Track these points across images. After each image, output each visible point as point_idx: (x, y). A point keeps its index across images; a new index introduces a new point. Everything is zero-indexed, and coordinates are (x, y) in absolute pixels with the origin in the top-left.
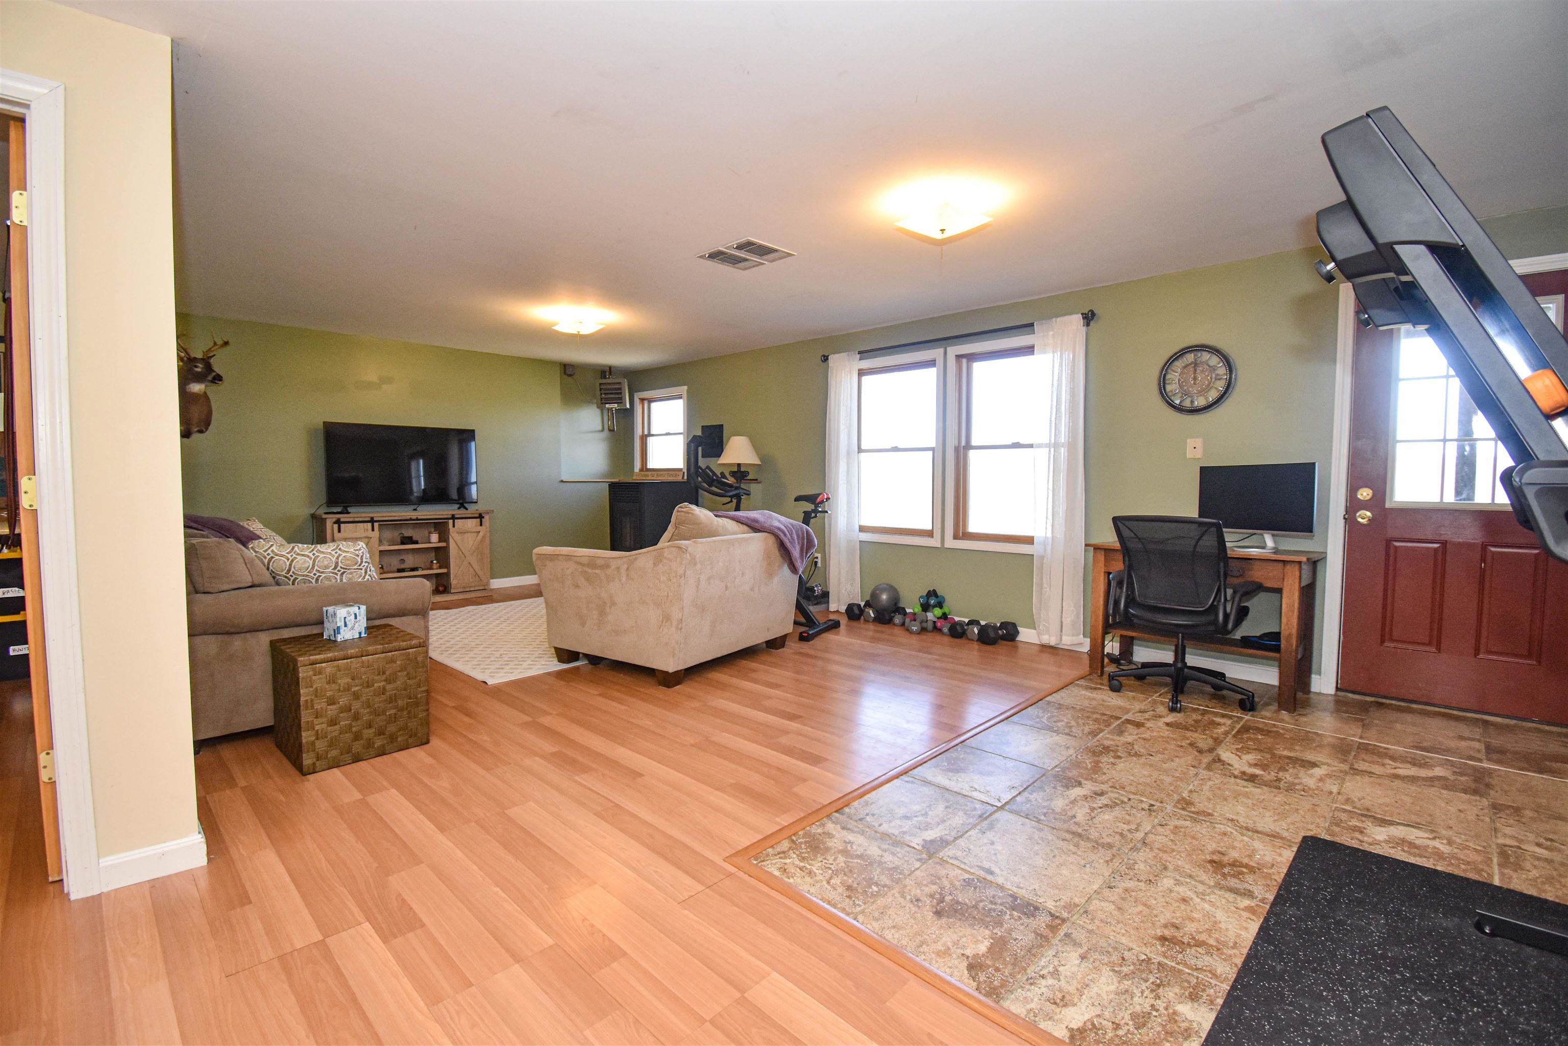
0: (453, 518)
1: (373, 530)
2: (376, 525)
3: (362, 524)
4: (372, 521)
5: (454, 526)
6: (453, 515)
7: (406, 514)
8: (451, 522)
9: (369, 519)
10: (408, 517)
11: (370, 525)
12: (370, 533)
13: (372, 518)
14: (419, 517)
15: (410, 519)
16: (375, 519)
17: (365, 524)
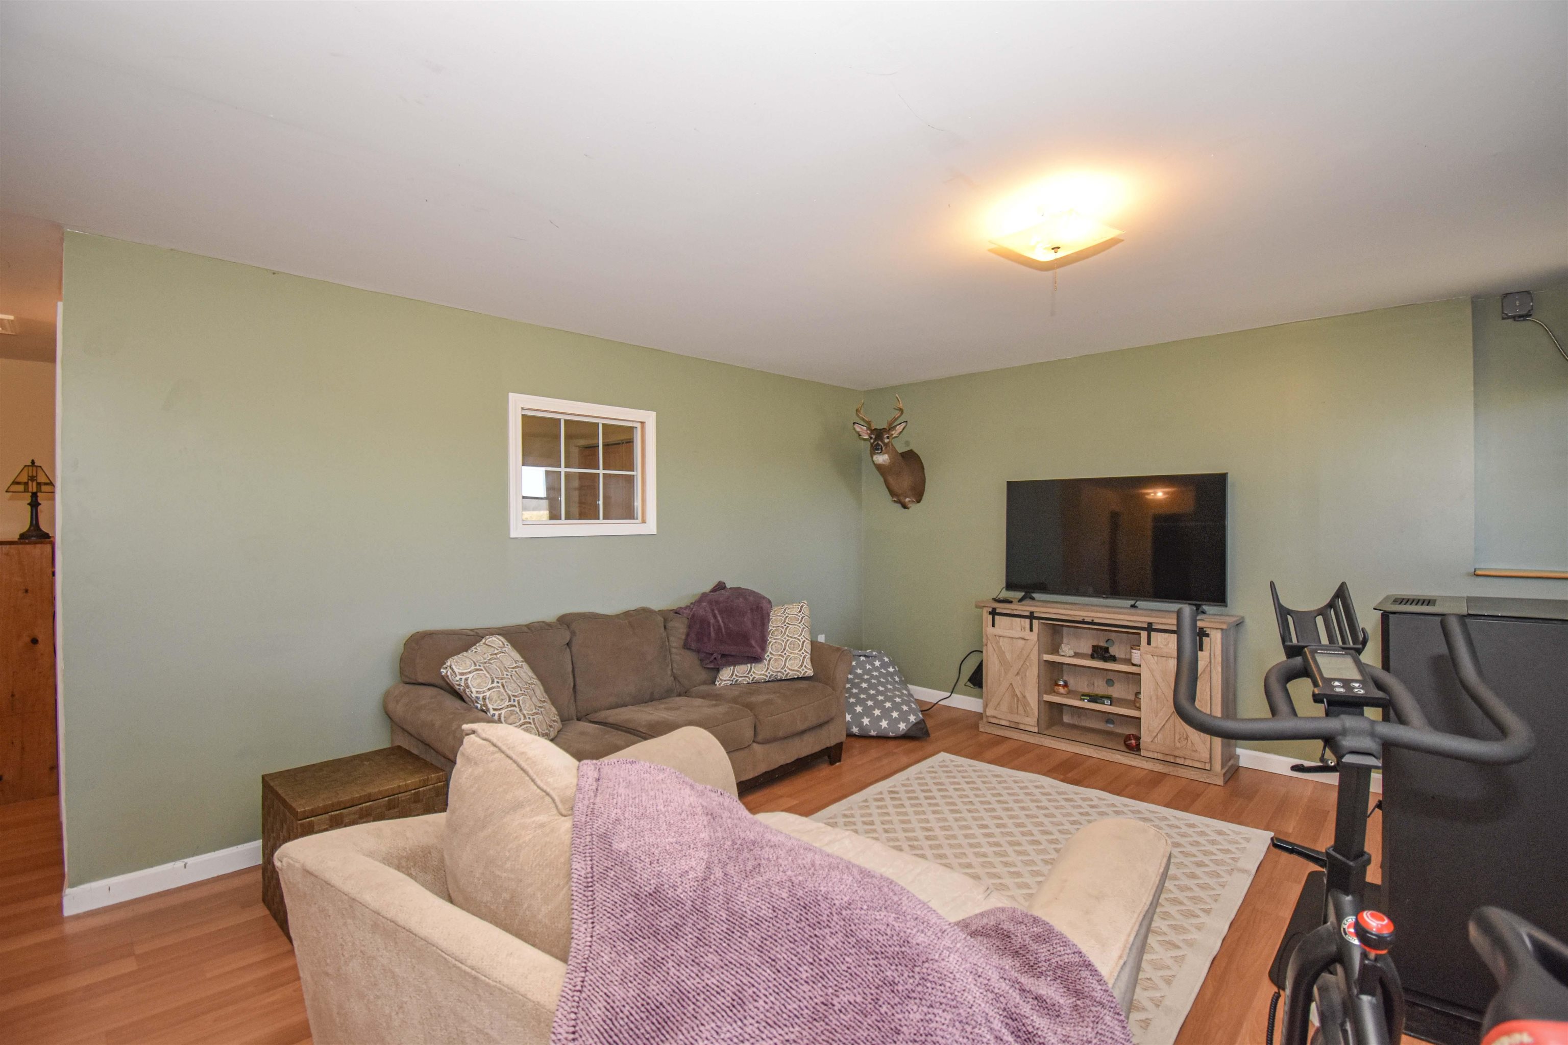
0: (1150, 628)
1: (1031, 630)
2: (1035, 622)
3: (1018, 620)
4: (1031, 617)
5: (1149, 643)
6: (1150, 624)
7: (1077, 613)
8: (1144, 634)
9: (1028, 614)
10: (1080, 619)
11: (1028, 621)
12: (1027, 634)
13: (1032, 613)
14: (1096, 621)
15: (1083, 622)
16: (1036, 615)
17: (1023, 620)
